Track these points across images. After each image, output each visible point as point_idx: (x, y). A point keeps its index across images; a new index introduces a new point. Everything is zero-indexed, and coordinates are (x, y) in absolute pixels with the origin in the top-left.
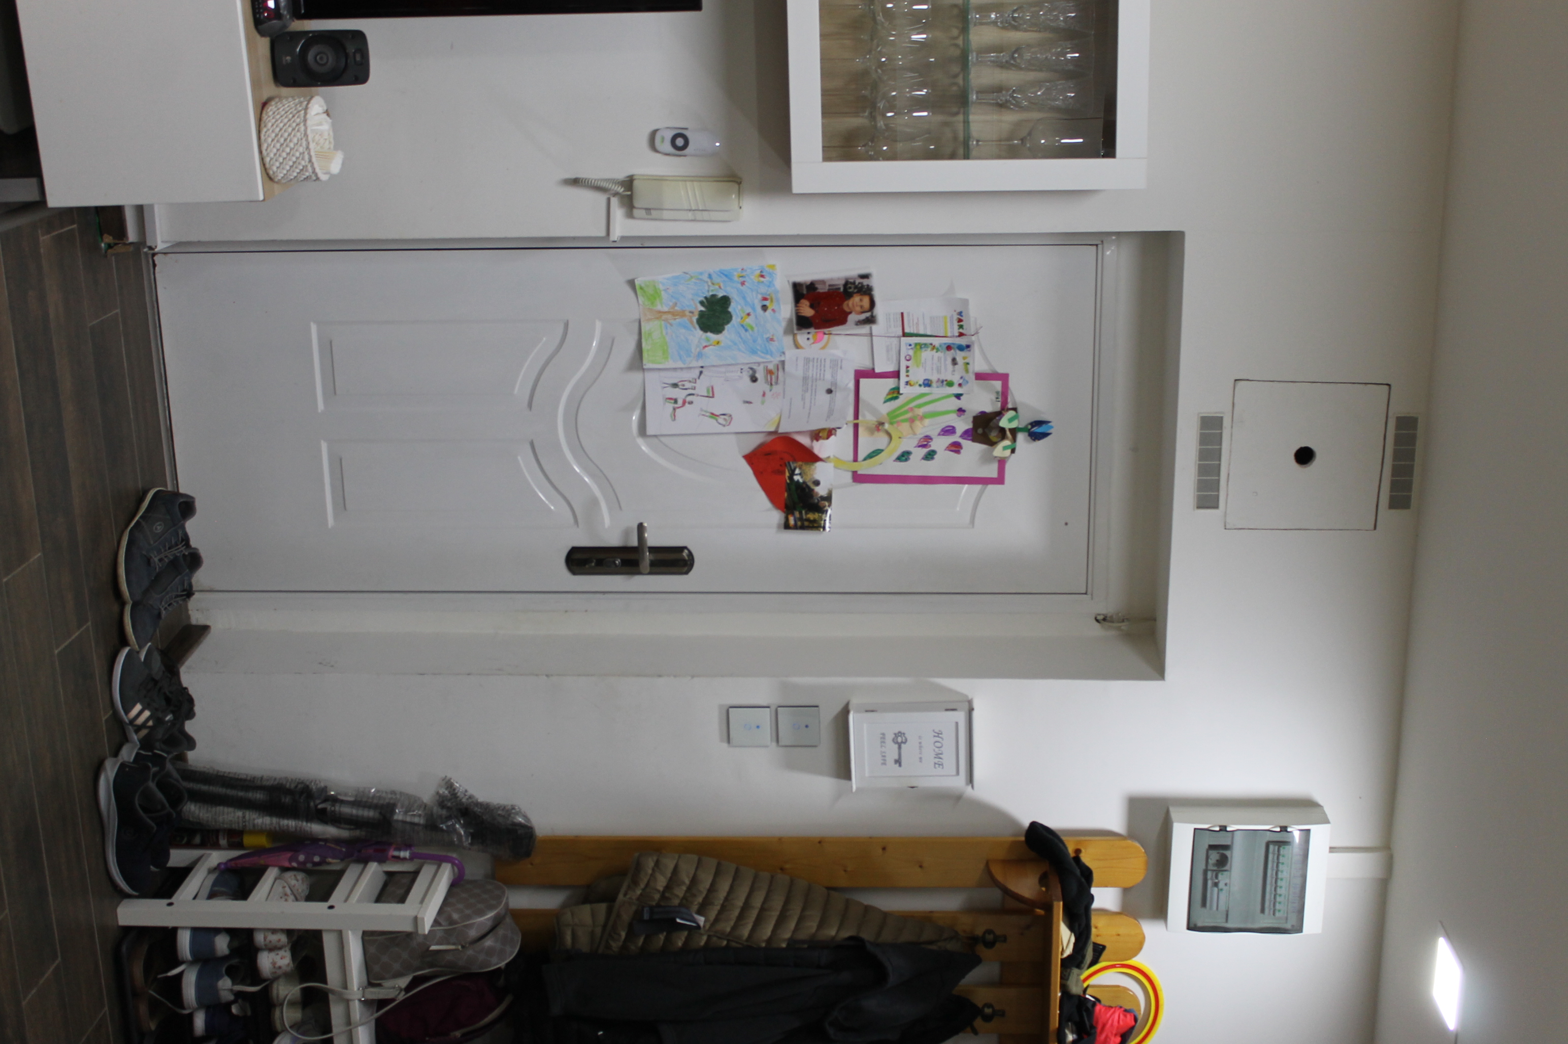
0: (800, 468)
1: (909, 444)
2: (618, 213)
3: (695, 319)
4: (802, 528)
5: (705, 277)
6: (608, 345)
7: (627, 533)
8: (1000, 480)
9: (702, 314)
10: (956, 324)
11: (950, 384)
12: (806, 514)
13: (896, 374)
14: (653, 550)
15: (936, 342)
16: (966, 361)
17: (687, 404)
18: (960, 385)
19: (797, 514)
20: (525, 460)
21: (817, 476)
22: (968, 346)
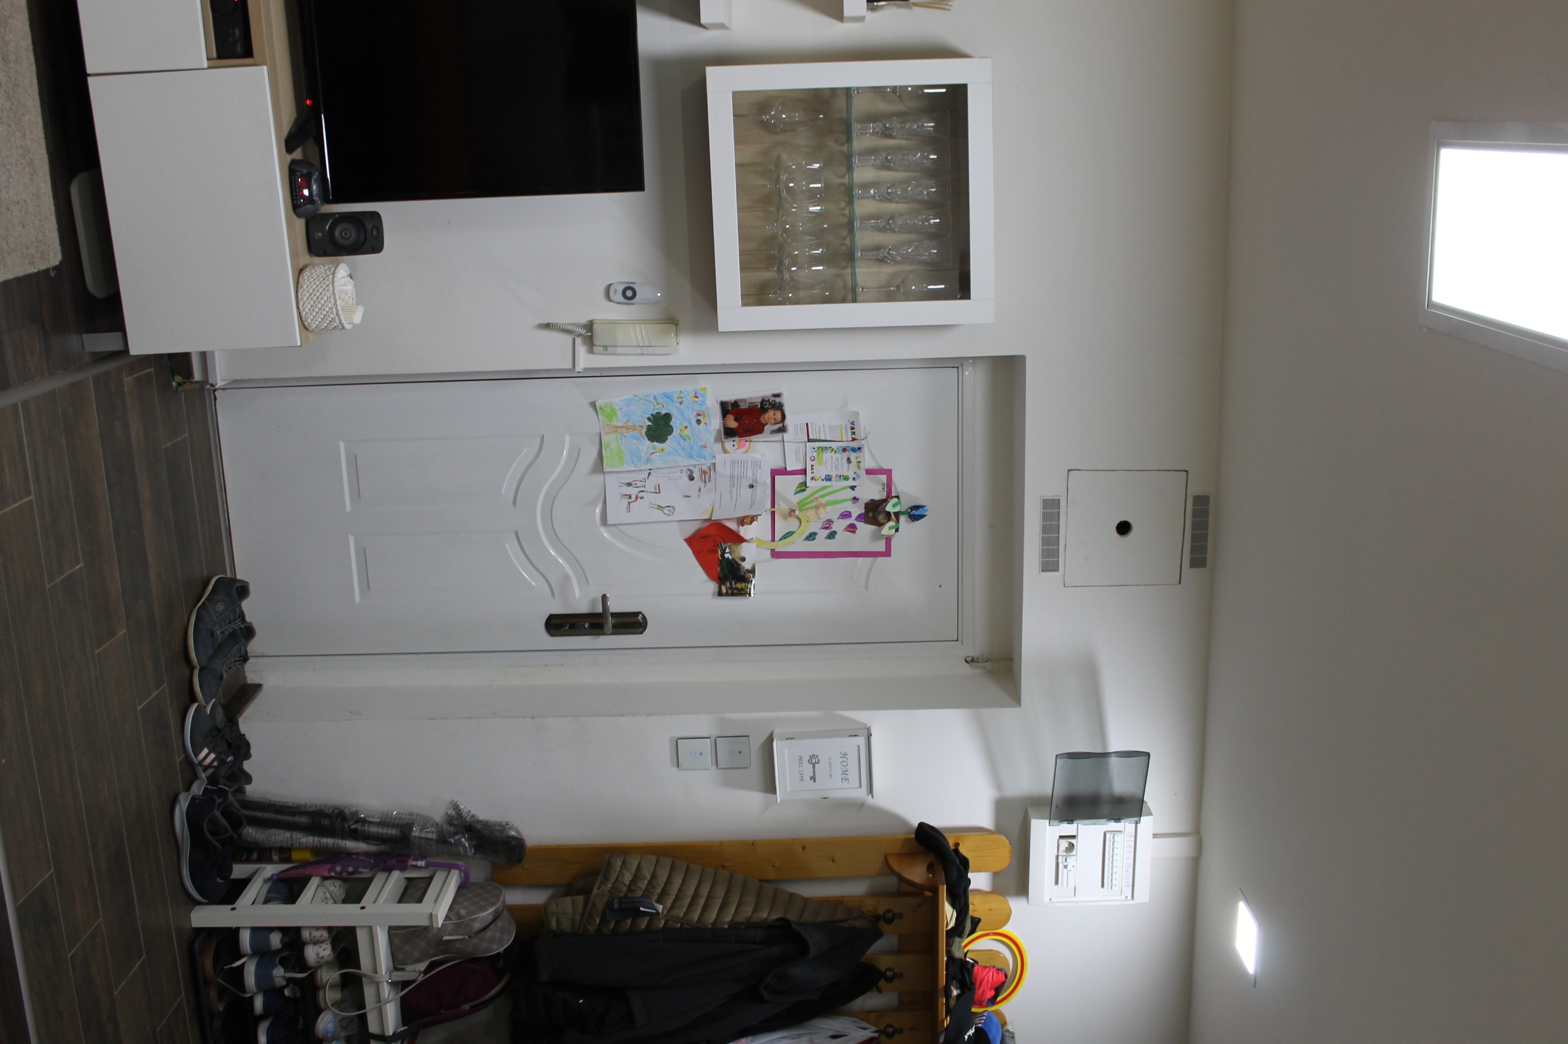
0: (729, 548)
1: (815, 527)
2: (581, 350)
3: (643, 432)
4: (733, 595)
5: (651, 399)
6: (576, 453)
7: (593, 602)
8: (887, 553)
9: (649, 428)
10: (850, 434)
11: (846, 478)
12: (735, 584)
13: (804, 472)
14: (614, 615)
15: (834, 445)
16: (858, 460)
17: (639, 499)
18: (854, 479)
19: (728, 584)
20: (511, 548)
21: (743, 554)
22: (859, 449)
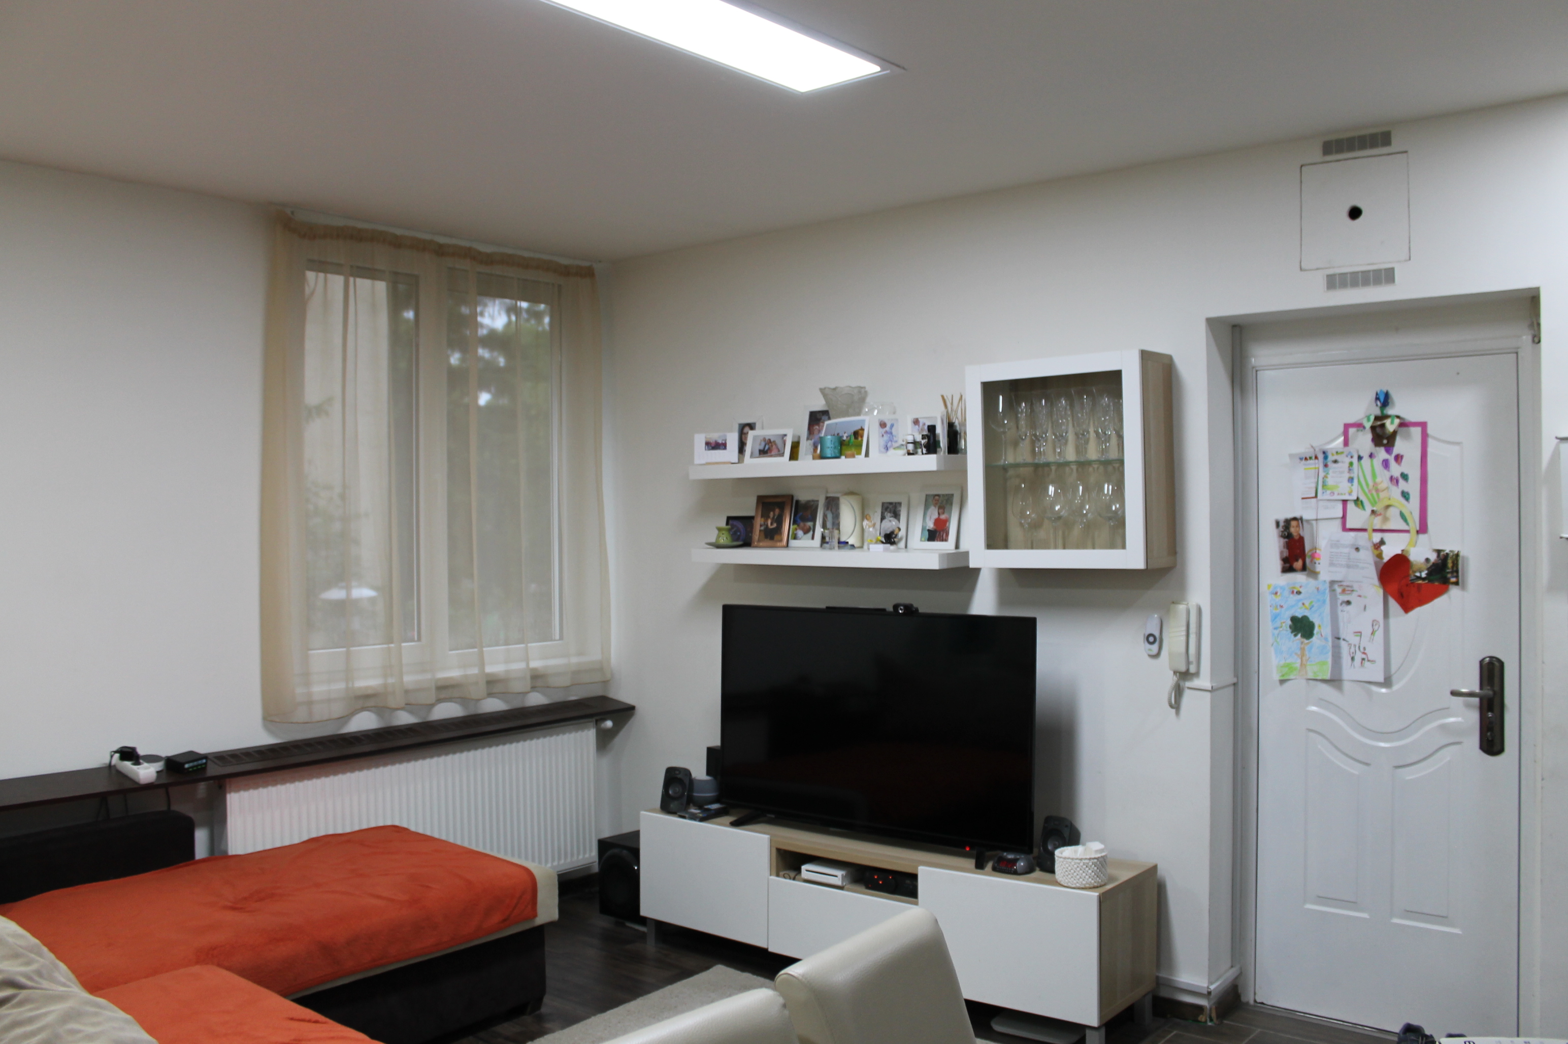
0: (1415, 572)
1: (1396, 492)
3: (1306, 641)
4: (1457, 572)
5: (1276, 632)
6: (1322, 702)
7: (1468, 706)
8: (1423, 425)
9: (1303, 636)
10: (1311, 462)
11: (1351, 464)
12: (1448, 569)
13: (1345, 502)
14: (1481, 688)
15: (1322, 474)
16: (1335, 453)
17: (1366, 652)
18: (1352, 457)
19: (1449, 575)
20: (1409, 775)
21: (1422, 560)
22: (1324, 453)
